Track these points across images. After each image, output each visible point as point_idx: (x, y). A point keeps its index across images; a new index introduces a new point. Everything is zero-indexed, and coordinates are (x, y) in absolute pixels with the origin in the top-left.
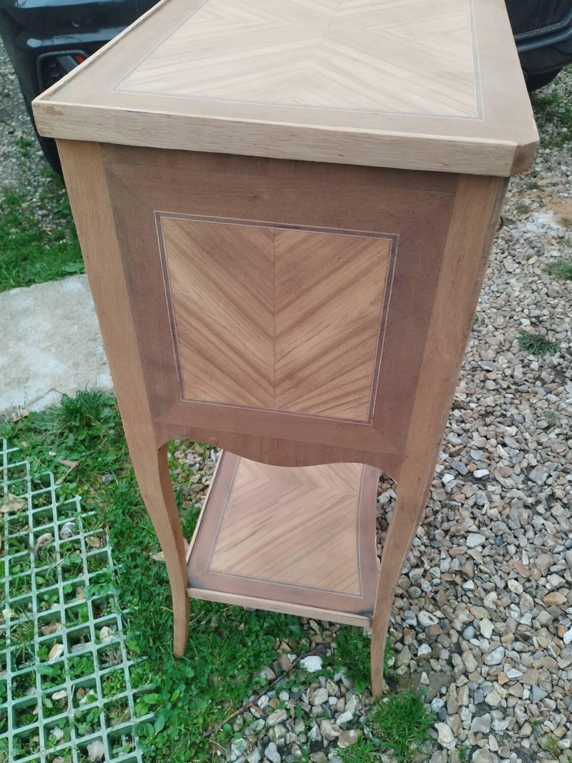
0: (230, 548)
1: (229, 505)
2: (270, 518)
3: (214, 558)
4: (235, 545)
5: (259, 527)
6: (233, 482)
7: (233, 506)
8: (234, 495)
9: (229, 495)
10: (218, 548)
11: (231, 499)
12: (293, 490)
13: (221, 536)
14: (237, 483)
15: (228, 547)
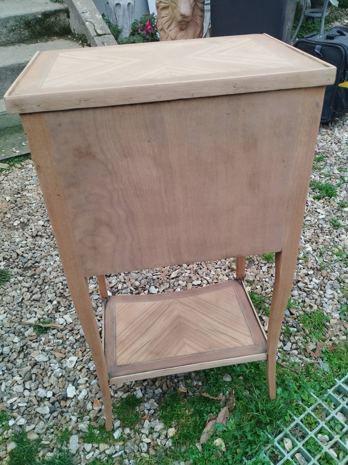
0: (237, 340)
1: (210, 350)
2: (209, 329)
3: (247, 344)
4: (234, 338)
5: (217, 332)
6: (193, 354)
7: (210, 348)
8: (202, 350)
9: (203, 353)
10: (239, 345)
11: (206, 351)
12: (186, 325)
13: (232, 347)
14: (194, 352)
15: (237, 341)
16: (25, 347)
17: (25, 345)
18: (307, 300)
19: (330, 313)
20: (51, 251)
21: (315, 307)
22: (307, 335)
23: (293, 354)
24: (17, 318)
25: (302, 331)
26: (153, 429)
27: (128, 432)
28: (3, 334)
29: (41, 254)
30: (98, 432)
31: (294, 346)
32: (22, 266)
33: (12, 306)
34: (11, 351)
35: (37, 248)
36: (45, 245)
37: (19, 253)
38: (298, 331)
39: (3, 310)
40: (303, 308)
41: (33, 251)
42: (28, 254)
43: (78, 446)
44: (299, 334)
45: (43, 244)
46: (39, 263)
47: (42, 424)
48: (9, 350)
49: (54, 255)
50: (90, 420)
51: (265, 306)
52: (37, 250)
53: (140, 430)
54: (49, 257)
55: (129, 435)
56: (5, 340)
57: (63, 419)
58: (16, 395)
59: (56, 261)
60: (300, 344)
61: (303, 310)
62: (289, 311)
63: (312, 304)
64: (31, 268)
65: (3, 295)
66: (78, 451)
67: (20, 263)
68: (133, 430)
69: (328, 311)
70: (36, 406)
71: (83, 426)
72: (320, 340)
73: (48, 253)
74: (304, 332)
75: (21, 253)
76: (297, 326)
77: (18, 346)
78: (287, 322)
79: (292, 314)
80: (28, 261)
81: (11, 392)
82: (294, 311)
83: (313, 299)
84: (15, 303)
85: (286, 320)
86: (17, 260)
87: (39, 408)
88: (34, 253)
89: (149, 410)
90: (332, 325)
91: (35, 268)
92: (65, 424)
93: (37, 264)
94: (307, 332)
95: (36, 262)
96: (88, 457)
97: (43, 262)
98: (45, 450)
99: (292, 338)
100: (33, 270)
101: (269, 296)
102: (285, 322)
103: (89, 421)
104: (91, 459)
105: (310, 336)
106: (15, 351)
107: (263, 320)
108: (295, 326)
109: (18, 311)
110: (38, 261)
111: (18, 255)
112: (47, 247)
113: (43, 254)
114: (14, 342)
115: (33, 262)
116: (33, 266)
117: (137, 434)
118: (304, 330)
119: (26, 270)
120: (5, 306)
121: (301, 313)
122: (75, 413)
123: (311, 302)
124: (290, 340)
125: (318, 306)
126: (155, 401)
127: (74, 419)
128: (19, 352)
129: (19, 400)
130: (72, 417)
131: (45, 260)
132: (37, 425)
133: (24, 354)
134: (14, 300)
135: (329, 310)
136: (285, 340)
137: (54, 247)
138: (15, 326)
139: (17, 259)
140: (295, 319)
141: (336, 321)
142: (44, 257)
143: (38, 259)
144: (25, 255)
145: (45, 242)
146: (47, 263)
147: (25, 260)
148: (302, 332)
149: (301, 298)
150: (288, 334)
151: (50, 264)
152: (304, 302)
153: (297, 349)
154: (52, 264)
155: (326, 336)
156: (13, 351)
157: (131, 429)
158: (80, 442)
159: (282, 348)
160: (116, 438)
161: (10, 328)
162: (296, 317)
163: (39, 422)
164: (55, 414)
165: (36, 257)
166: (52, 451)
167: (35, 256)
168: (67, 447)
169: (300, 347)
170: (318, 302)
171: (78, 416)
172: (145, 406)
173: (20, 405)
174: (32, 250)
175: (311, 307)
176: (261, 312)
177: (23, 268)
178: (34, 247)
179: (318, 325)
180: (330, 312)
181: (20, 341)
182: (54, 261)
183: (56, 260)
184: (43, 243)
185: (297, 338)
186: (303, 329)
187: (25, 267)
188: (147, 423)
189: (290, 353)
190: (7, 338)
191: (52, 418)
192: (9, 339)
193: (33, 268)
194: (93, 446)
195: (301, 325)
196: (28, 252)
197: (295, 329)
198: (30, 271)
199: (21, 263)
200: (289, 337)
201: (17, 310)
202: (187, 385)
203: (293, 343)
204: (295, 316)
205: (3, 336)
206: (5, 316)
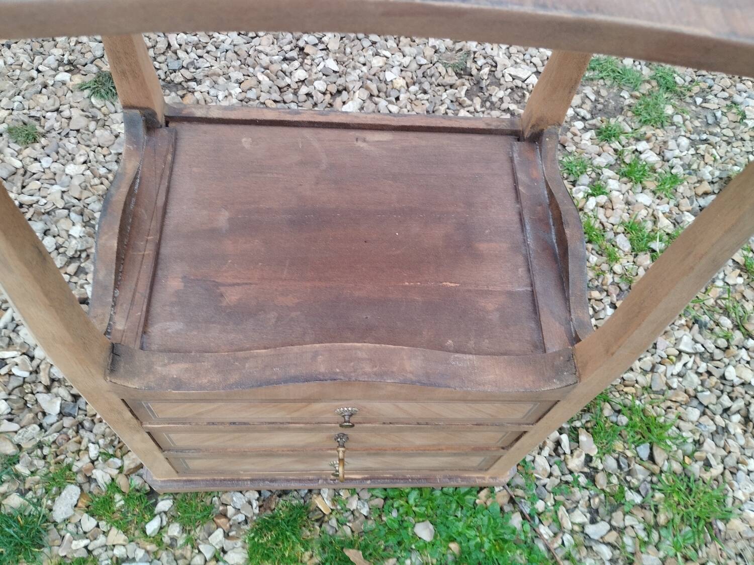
16: (84, 255)
17: (85, 250)
18: (709, 445)
19: (741, 501)
20: (234, 67)
21: (717, 470)
22: (657, 526)
23: (597, 553)
24: (102, 184)
25: (651, 510)
26: (225, 552)
27: (176, 534)
28: (58, 206)
29: (211, 66)
30: (122, 502)
31: (612, 537)
32: (163, 77)
33: (104, 156)
34: (57, 249)
35: (210, 47)
36: (228, 47)
37: (172, 44)
38: (642, 506)
39: (84, 155)
40: (687, 460)
41: (200, 52)
42: (188, 53)
43: (71, 512)
44: (640, 514)
45: (226, 46)
46: (199, 82)
47: (34, 429)
48: (55, 247)
49: (233, 79)
50: (121, 469)
51: (601, 410)
52: (208, 52)
53: (198, 541)
54: (221, 80)
55: (174, 539)
56: (56, 222)
57: (76, 442)
58: (18, 348)
59: (230, 94)
60: (628, 540)
61: (683, 463)
62: (651, 449)
63: (713, 462)
64: (179, 87)
65: (101, 123)
66: (67, 521)
67: (164, 66)
68: (185, 535)
69: (740, 495)
70: (41, 388)
71: (102, 475)
72: (679, 554)
73: (225, 70)
74: (655, 516)
75: (175, 45)
76: (646, 494)
77: (73, 246)
78: (629, 473)
79: (651, 458)
80: (179, 70)
81: (13, 335)
82: (659, 456)
83: (724, 448)
84: (113, 152)
85: (629, 466)
86: (161, 58)
87: (45, 396)
88: (200, 57)
89: (238, 511)
90: (730, 533)
91: (185, 92)
92: (73, 453)
93: (193, 84)
94: (662, 519)
95: (194, 79)
96: (76, 545)
97: (206, 85)
98: (13, 486)
99: (618, 515)
100: (181, 93)
101: (626, 389)
102: (626, 469)
103: (118, 471)
104: (78, 552)
105: (664, 532)
106: (64, 253)
107: (578, 442)
108: (643, 493)
109: (110, 171)
110: (198, 77)
111: (169, 46)
112: (230, 54)
113: (216, 68)
114: (70, 233)
115: (188, 75)
116: (184, 84)
117: (189, 547)
118: (657, 510)
119: (169, 88)
120: (93, 148)
121: (677, 467)
122: (101, 441)
123: (713, 455)
124: (612, 518)
125: (725, 468)
126: (258, 500)
127: (93, 451)
128: (72, 259)
129: (17, 360)
130: (92, 447)
131: (210, 83)
132: (22, 428)
133: (79, 267)
134: (113, 144)
135: (744, 494)
136: (602, 510)
137: (243, 60)
138: (88, 201)
139: (163, 54)
140: (652, 474)
141: (745, 529)
142: (214, 74)
143: (199, 75)
144: (181, 54)
145: (232, 41)
146: (212, 92)
147: (175, 65)
148: (649, 515)
149: (698, 434)
150: (615, 502)
151: (217, 96)
152: (698, 444)
153: (613, 547)
154: (221, 97)
155: (700, 552)
156: (61, 250)
157: (184, 530)
158: (80, 504)
159: (582, 526)
160: (149, 532)
161: (79, 200)
162: (658, 471)
163: (30, 424)
164: (67, 422)
165: (199, 68)
166: (23, 494)
167: (198, 65)
168: (53, 501)
169: (624, 546)
170: (731, 461)
171: (102, 450)
172: (234, 499)
173: (15, 370)
174: (199, 48)
175: (707, 465)
176: (584, 421)
177: (164, 80)
178: (207, 43)
179: (698, 519)
180: (743, 498)
181: (84, 236)
182: (226, 93)
183: (232, 92)
184: (229, 41)
185: (629, 520)
186: (656, 506)
187: (168, 79)
188: (218, 536)
189: (594, 548)
190: (62, 221)
191: (57, 427)
192: (64, 224)
193: (183, 88)
194: (98, 526)
195: (659, 495)
196: (189, 50)
197: (638, 499)
198: (173, 94)
199: (165, 68)
200: (614, 509)
201: (110, 168)
202: (336, 498)
203: (613, 528)
204: (656, 469)
205: (58, 211)
206: (81, 172)
